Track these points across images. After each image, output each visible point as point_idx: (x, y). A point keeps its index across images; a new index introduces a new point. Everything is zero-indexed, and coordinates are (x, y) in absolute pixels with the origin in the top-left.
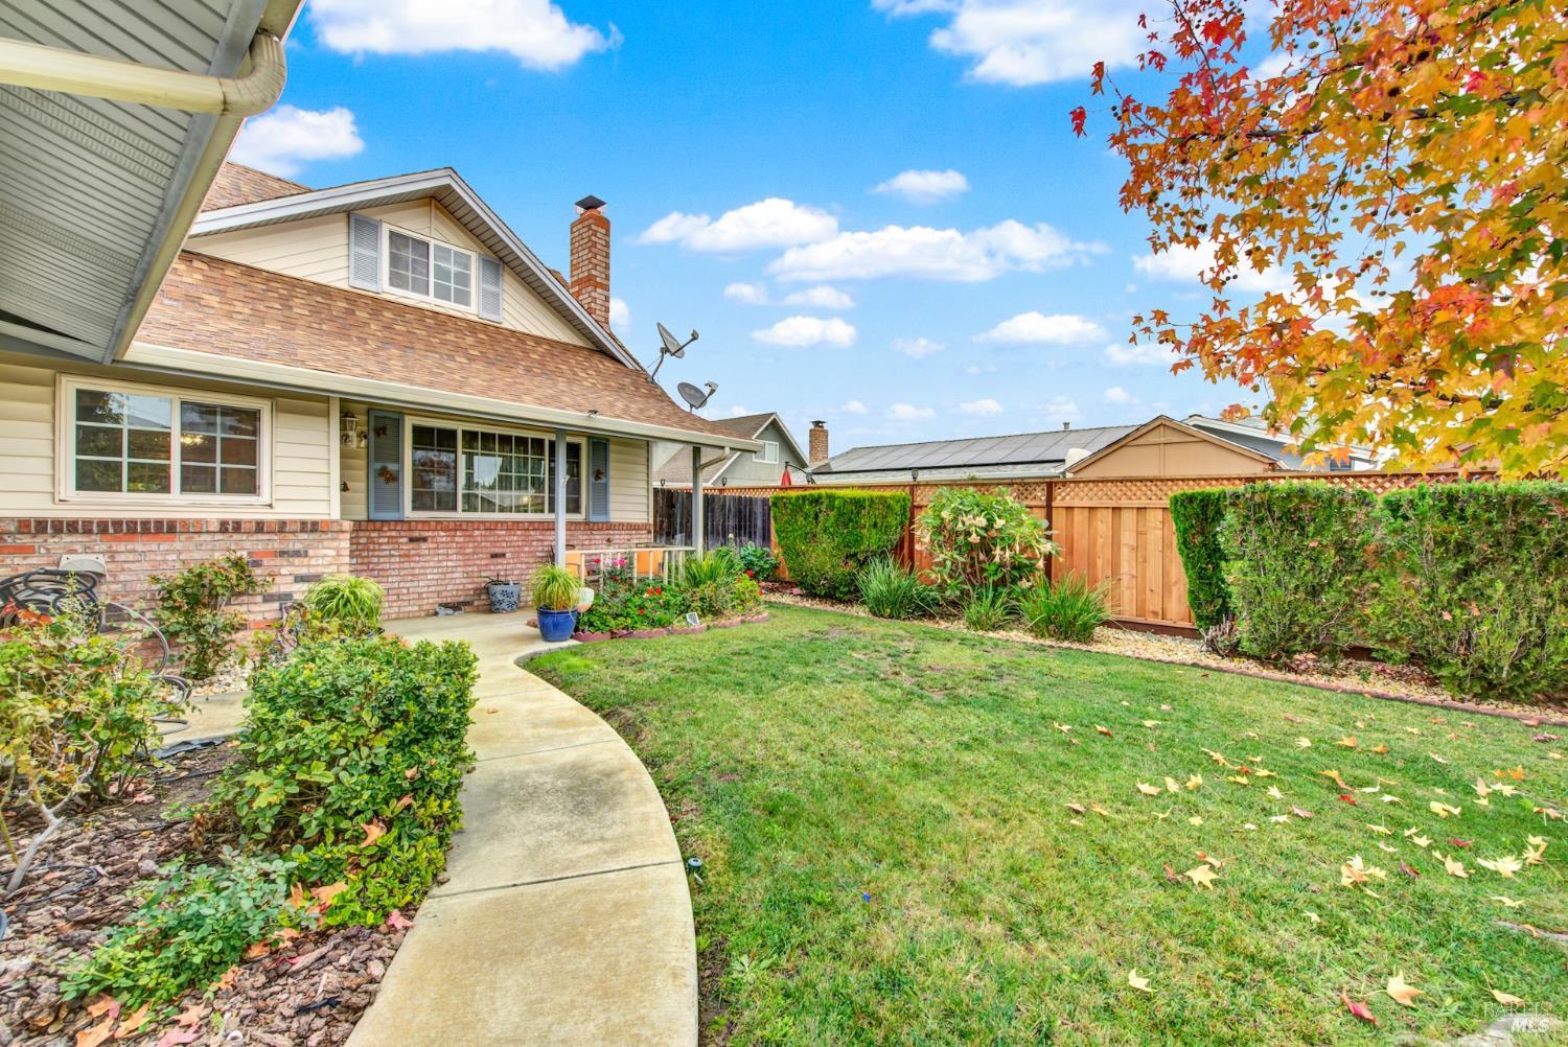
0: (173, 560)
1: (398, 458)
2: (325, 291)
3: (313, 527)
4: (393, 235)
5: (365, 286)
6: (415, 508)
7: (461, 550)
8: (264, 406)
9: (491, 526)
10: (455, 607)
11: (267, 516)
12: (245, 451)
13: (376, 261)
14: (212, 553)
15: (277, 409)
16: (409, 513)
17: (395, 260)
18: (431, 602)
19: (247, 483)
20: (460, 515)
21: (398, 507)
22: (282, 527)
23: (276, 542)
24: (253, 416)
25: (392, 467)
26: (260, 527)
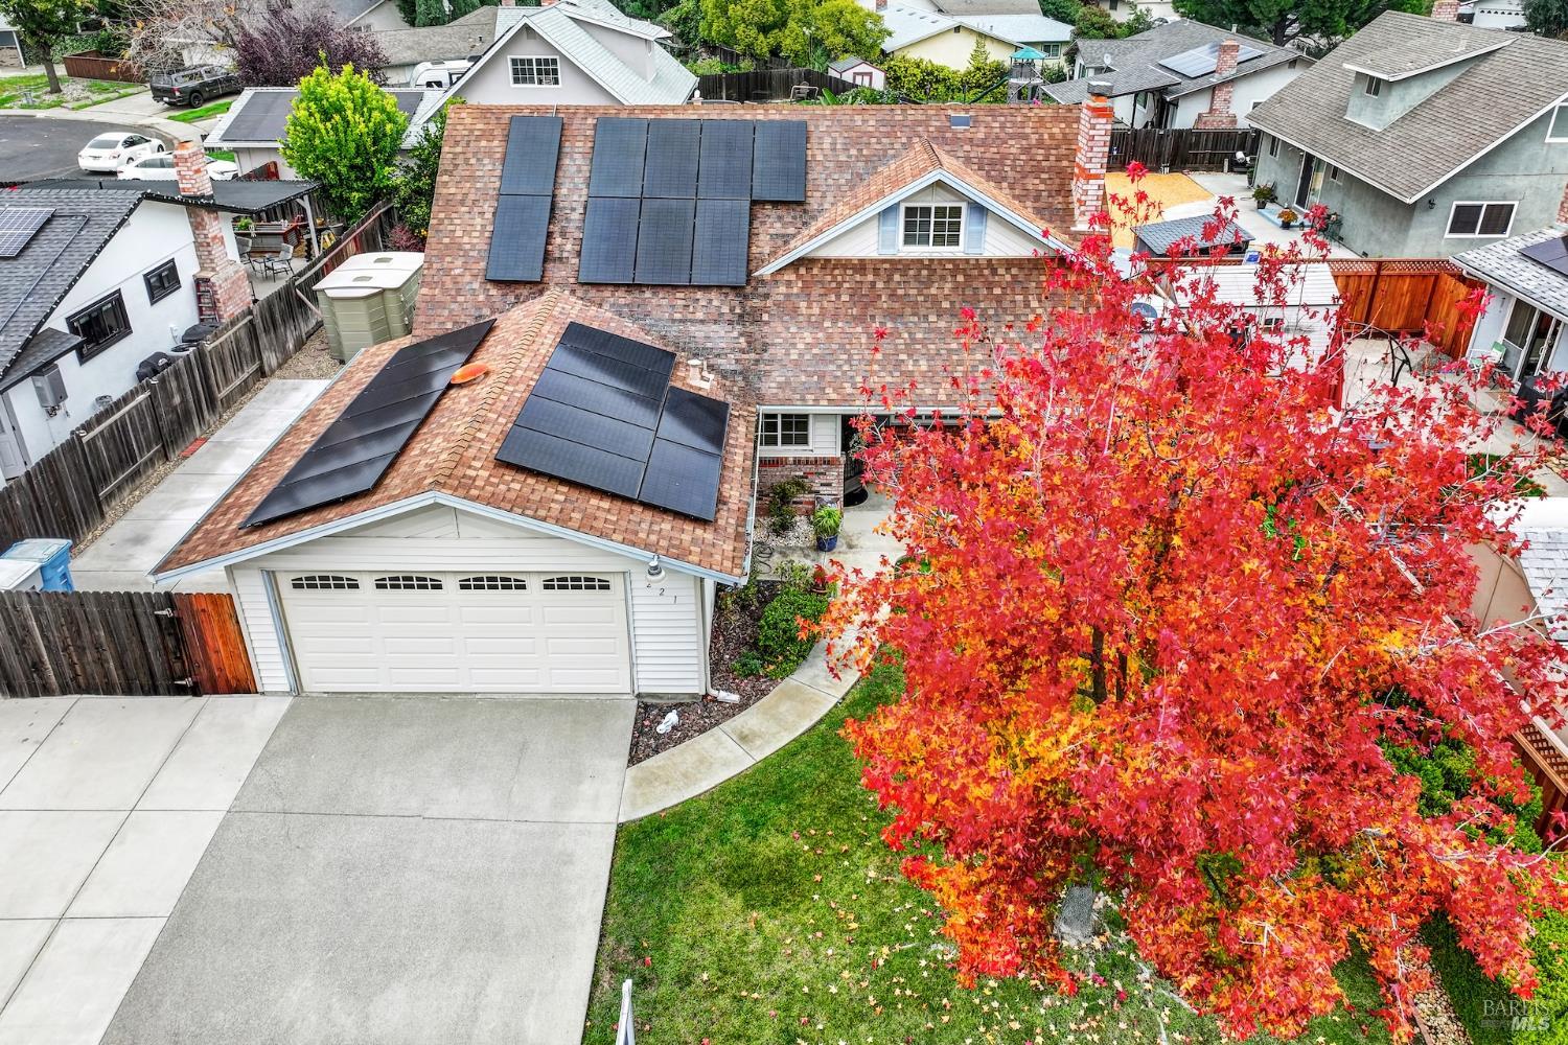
3: (830, 463)
11: (811, 456)
12: (803, 427)
14: (790, 472)
19: (803, 441)
22: (816, 462)
23: (814, 468)
26: (808, 461)
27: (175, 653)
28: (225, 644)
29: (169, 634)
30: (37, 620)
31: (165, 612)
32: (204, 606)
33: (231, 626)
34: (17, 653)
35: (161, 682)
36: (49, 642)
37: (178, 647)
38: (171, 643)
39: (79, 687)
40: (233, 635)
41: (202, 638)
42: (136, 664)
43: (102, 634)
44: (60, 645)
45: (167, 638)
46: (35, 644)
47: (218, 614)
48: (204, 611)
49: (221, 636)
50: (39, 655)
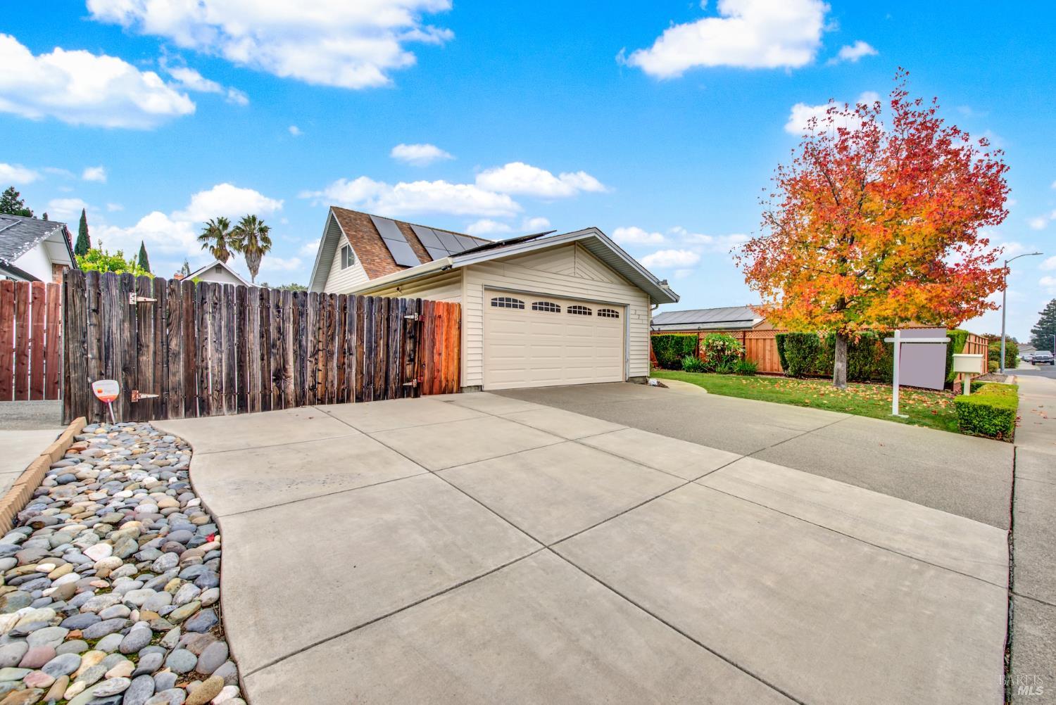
27: (410, 355)
28: (447, 347)
29: (410, 338)
30: (296, 323)
31: (412, 317)
32: (441, 313)
33: (454, 332)
34: (262, 359)
35: (393, 386)
36: (300, 346)
37: (414, 351)
38: (409, 346)
39: (315, 395)
40: (454, 339)
41: (433, 342)
43: (354, 337)
44: (310, 349)
45: (408, 341)
46: (285, 349)
47: (449, 320)
48: (440, 317)
49: (446, 339)
50: (285, 362)
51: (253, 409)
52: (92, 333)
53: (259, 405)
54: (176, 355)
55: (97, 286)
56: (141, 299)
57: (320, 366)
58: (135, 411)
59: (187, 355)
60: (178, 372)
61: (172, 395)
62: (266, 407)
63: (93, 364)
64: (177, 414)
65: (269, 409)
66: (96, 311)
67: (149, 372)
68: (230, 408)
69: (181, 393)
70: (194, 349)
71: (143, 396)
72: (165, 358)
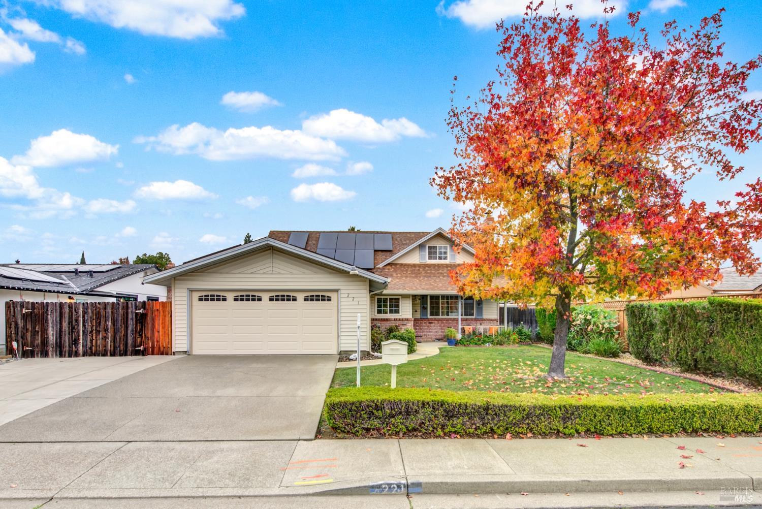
0: (388, 325)
1: (427, 304)
2: (414, 265)
3: (407, 320)
4: (429, 247)
5: (423, 262)
6: (431, 315)
7: (440, 326)
8: (400, 297)
9: (447, 320)
10: (439, 340)
11: (401, 318)
12: (397, 306)
13: (425, 255)
14: (393, 324)
15: (402, 297)
16: (429, 317)
17: (430, 253)
18: (433, 338)
19: (397, 312)
20: (440, 317)
21: (427, 315)
22: (402, 320)
23: (401, 322)
24: (398, 299)
25: (425, 306)
26: (399, 320)
27: (139, 333)
28: (163, 328)
29: (140, 322)
30: (84, 317)
31: (140, 311)
32: (158, 308)
33: (167, 319)
34: (69, 334)
35: (129, 349)
36: (85, 328)
37: (141, 330)
38: (139, 327)
40: (167, 323)
41: (153, 325)
42: (120, 339)
43: (110, 323)
44: (89, 330)
45: (138, 324)
46: (79, 330)
47: (164, 312)
48: (158, 310)
49: (162, 323)
50: (79, 336)
51: (65, 356)
52: (13, 323)
53: (67, 355)
54: (38, 332)
55: (14, 307)
56: (27, 311)
57: (94, 338)
58: (25, 354)
59: (42, 331)
60: (38, 341)
61: (36, 350)
62: (70, 356)
63: (13, 336)
64: (38, 356)
65: (71, 357)
66: (14, 316)
67: (29, 339)
68: (56, 355)
69: (39, 347)
70: (44, 331)
71: (27, 348)
72: (34, 333)
